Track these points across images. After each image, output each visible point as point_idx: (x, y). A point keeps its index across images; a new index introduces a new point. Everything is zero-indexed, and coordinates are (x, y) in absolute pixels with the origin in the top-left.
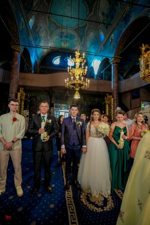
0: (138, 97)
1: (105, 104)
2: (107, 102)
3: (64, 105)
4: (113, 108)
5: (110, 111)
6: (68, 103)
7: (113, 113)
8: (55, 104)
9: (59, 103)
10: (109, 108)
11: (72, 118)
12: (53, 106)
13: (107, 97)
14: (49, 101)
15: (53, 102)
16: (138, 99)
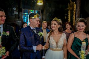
1: (68, 10)
2: (69, 8)
3: (32, 11)
4: (74, 14)
5: (72, 16)
6: (35, 8)
7: (74, 19)
8: (23, 10)
9: (27, 8)
10: (71, 14)
11: (32, 28)
12: (21, 11)
13: (70, 4)
14: (18, 6)
15: (21, 8)
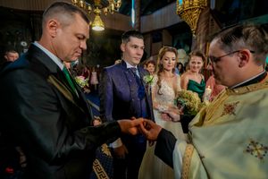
0: (160, 40)
16: (160, 44)
